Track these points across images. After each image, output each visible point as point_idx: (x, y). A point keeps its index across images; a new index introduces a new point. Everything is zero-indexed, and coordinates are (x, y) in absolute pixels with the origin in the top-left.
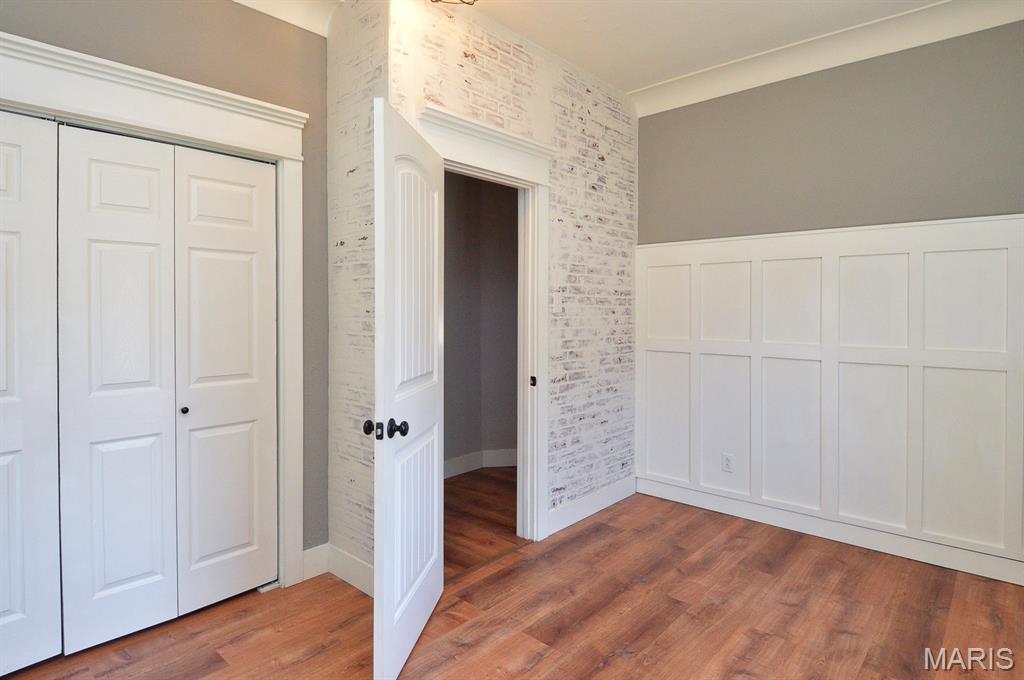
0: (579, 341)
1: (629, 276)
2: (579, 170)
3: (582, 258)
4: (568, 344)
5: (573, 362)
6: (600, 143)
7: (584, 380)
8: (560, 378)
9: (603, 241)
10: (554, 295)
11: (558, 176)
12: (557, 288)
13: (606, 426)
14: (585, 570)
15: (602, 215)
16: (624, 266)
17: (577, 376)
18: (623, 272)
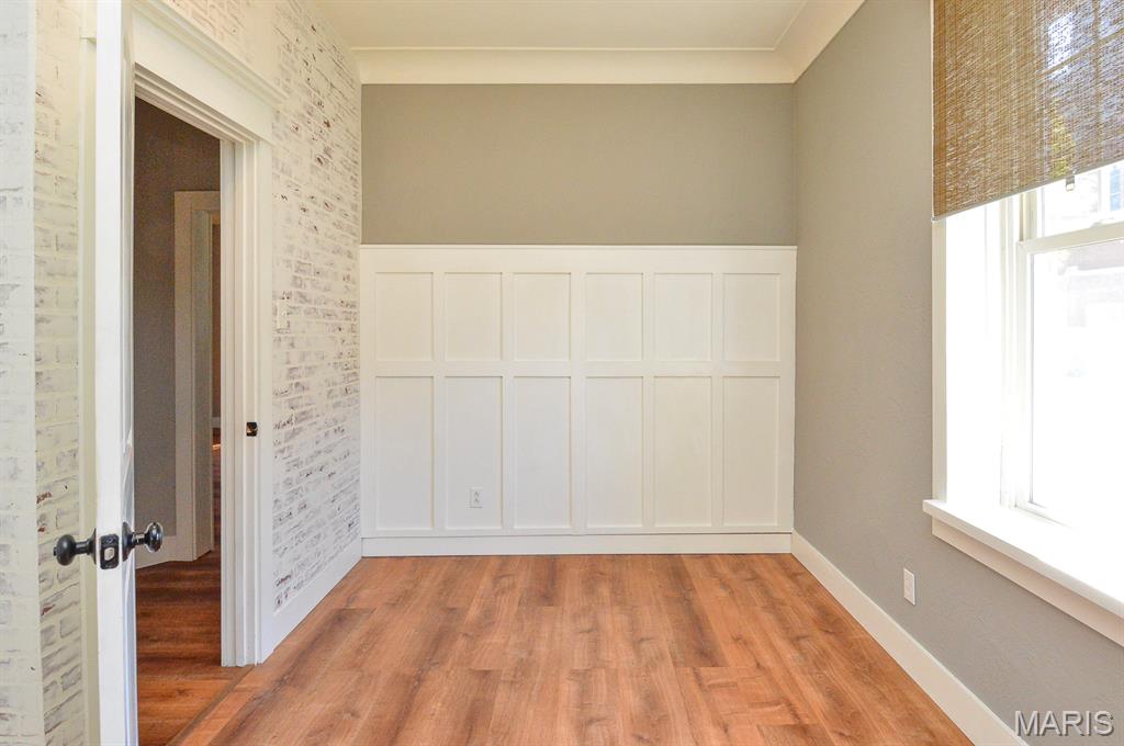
0: (306, 368)
1: (354, 283)
2: (303, 131)
3: (308, 254)
4: (295, 373)
5: (300, 397)
6: (326, 103)
7: (310, 421)
8: (285, 421)
9: (329, 233)
10: (278, 303)
11: (281, 134)
12: (281, 294)
13: (335, 479)
14: (356, 677)
15: (329, 200)
16: (349, 269)
17: (304, 416)
18: (348, 277)
